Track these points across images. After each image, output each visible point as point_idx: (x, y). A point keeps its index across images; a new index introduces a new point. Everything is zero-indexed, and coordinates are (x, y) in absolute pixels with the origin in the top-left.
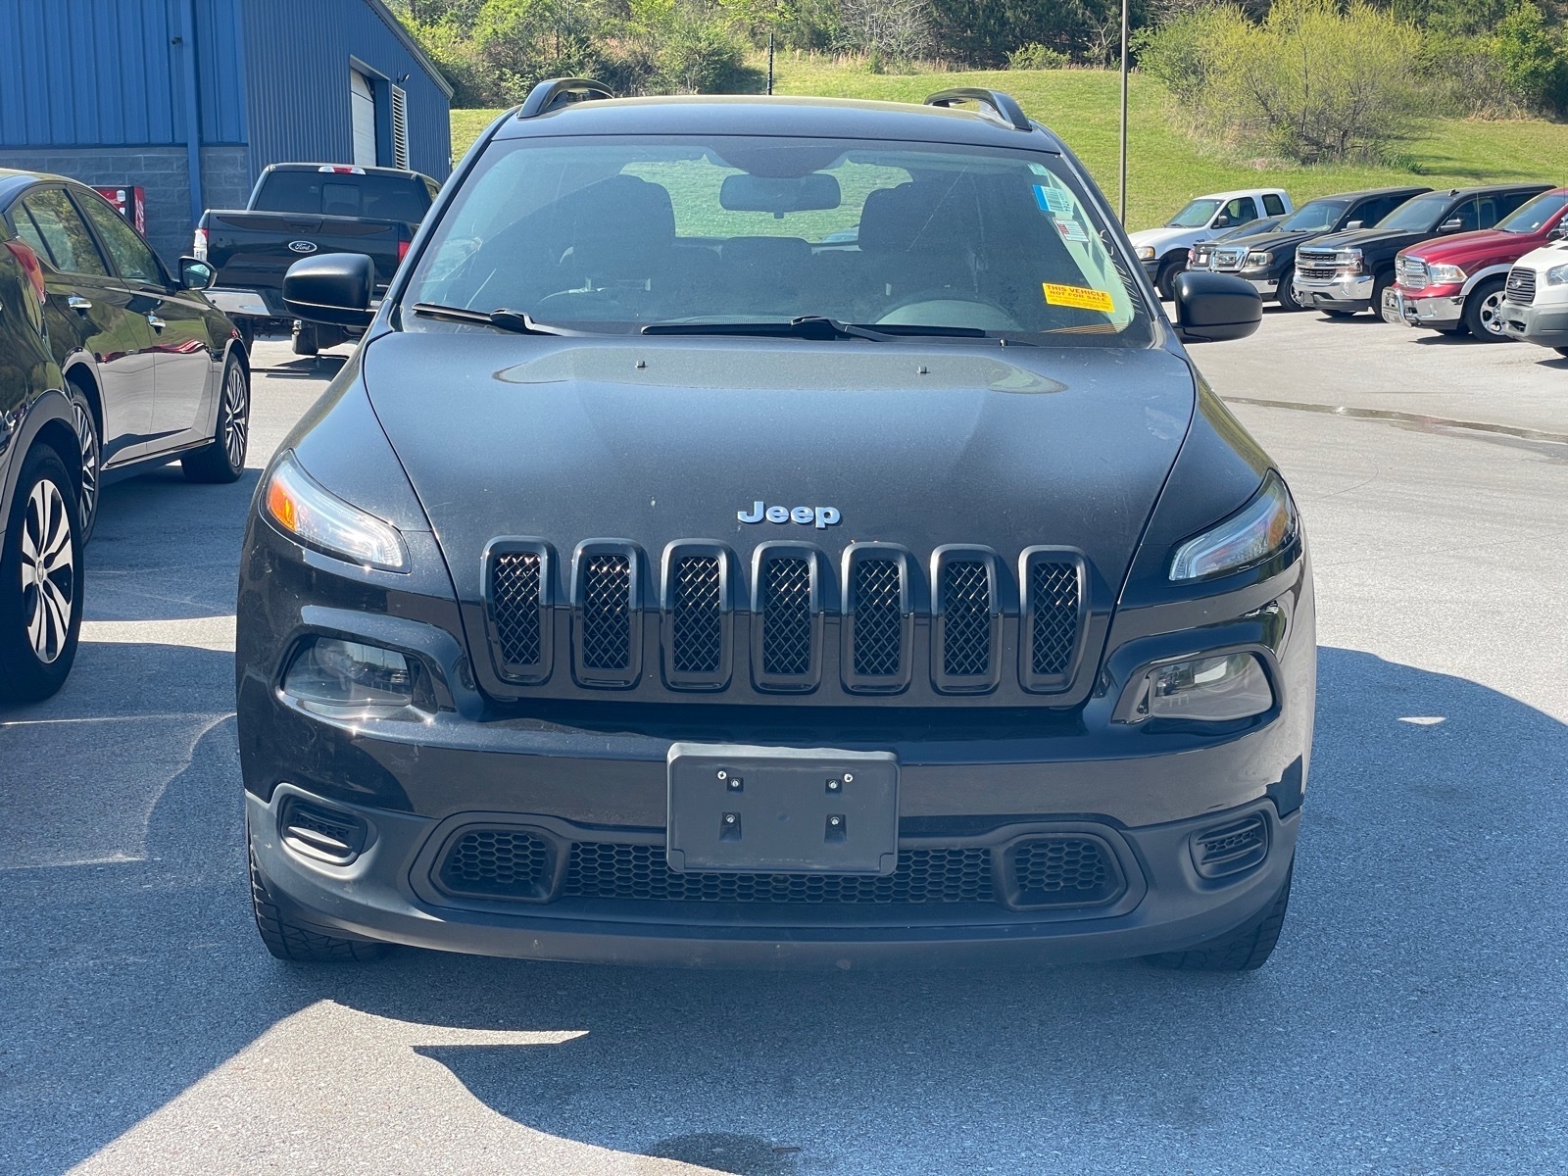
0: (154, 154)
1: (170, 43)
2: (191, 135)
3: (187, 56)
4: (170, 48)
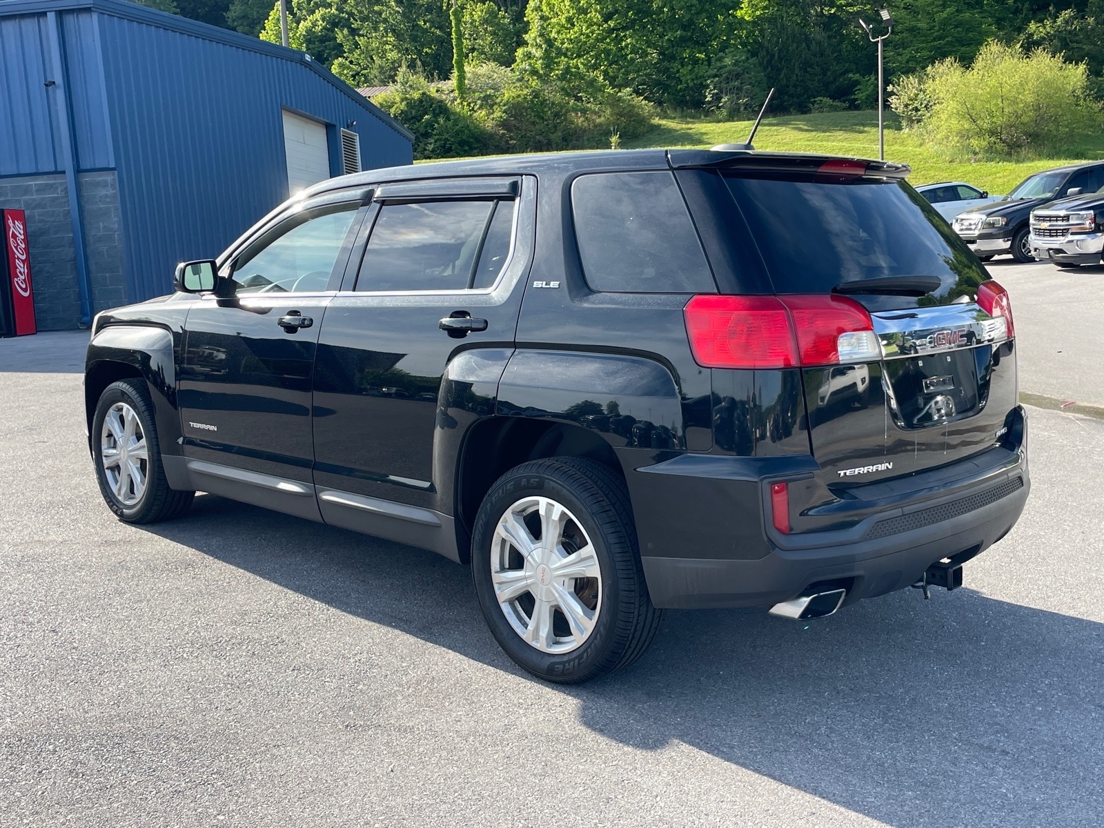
0: (41, 181)
1: (46, 85)
2: (67, 163)
3: (60, 95)
4: (47, 91)
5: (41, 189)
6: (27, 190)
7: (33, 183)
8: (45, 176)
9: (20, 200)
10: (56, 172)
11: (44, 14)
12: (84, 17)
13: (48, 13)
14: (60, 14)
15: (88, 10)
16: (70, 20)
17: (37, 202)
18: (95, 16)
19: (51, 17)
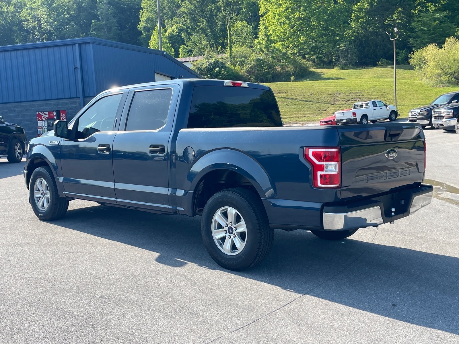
1: (74, 68)
2: (81, 95)
3: (79, 72)
4: (75, 70)
5: (71, 103)
6: (67, 104)
7: (69, 101)
8: (73, 99)
9: (64, 107)
10: (77, 98)
11: (75, 44)
12: (88, 45)
13: (76, 44)
14: (80, 44)
15: (89, 43)
16: (83, 46)
17: (70, 108)
18: (91, 45)
19: (77, 45)
